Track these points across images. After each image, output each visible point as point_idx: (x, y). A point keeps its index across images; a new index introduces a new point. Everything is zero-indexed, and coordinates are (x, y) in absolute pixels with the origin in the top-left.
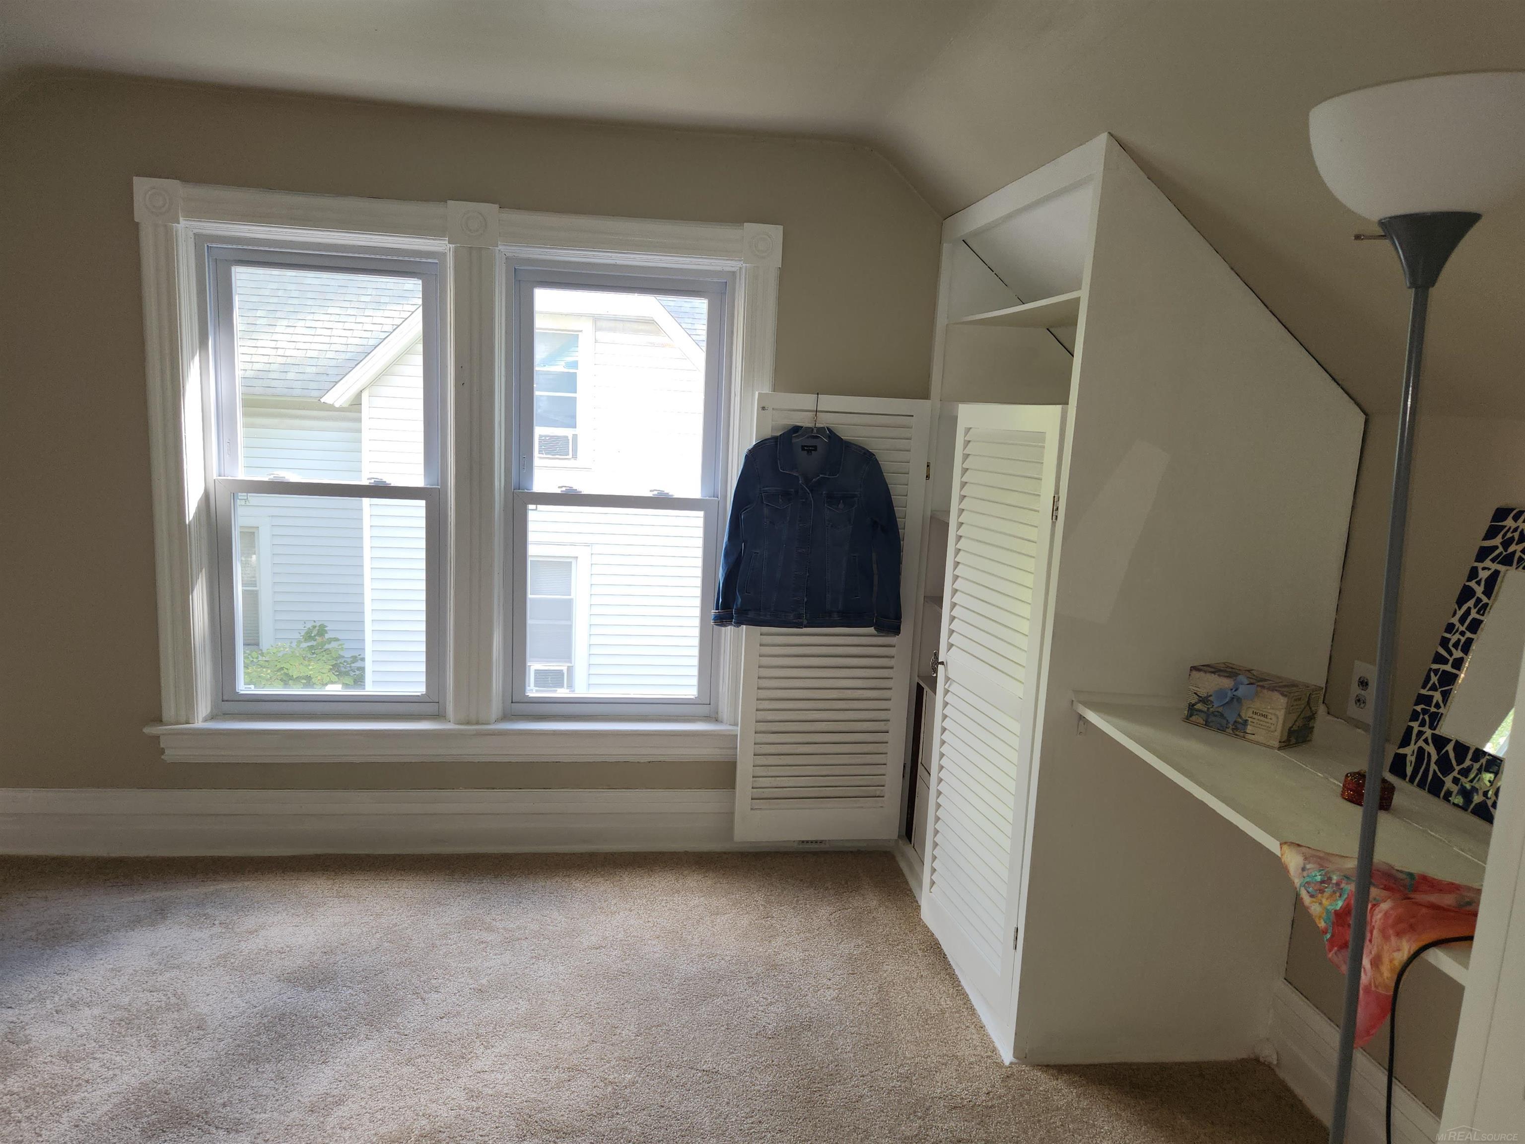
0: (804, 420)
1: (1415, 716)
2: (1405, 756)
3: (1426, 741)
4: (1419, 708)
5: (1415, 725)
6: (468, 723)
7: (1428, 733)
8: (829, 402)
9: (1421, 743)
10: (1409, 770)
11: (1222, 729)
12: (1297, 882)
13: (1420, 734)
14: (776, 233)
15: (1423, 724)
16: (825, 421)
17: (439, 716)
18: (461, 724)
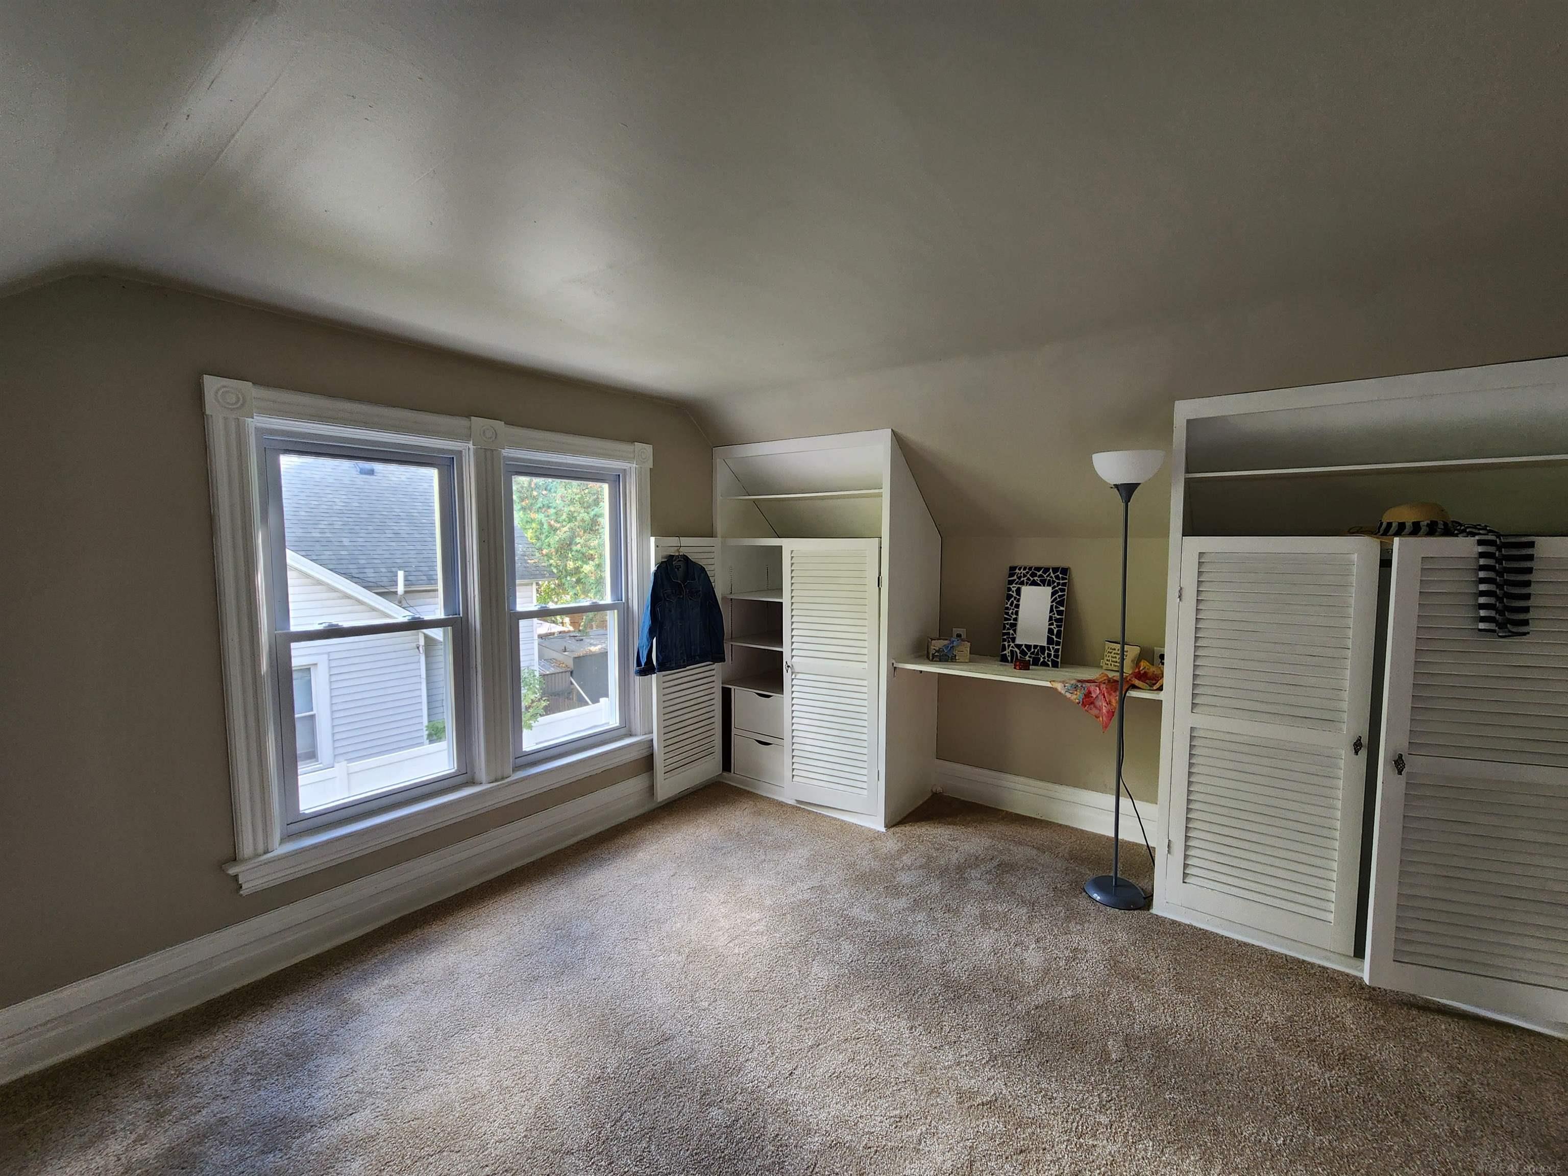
0: (672, 552)
1: (1004, 640)
2: (1006, 654)
3: (1012, 647)
4: (1005, 637)
5: (1006, 643)
6: (496, 781)
7: (1012, 644)
8: (685, 541)
9: (1010, 648)
10: (1009, 659)
11: (946, 661)
12: (1063, 692)
13: (1009, 646)
14: (648, 449)
15: (1009, 642)
16: (683, 551)
17: (472, 782)
18: (492, 782)
